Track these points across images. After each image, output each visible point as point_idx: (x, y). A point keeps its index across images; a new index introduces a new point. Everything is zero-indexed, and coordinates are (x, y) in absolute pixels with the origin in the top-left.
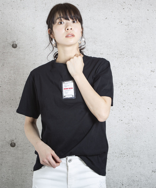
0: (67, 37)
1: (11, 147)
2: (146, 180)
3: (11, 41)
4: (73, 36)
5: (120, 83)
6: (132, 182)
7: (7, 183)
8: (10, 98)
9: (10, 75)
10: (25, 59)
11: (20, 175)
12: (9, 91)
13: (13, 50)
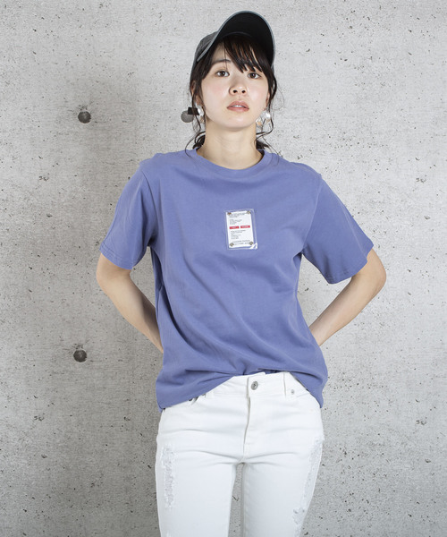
0: (231, 107)
1: (75, 362)
2: (402, 443)
3: (77, 105)
4: (245, 108)
6: (368, 449)
7: (67, 447)
8: (74, 243)
9: (74, 188)
10: (109, 149)
11: (98, 428)
12: (71, 227)
13: (81, 127)
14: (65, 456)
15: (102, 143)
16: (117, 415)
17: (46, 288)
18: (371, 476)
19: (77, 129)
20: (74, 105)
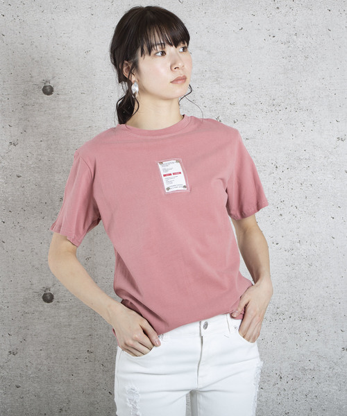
0: (174, 81)
3: (41, 80)
5: (273, 165)
8: (41, 200)
11: (64, 361)
12: (38, 185)
13: (45, 99)
15: (64, 112)
16: (81, 349)
18: (304, 396)
19: (42, 101)
20: (39, 80)
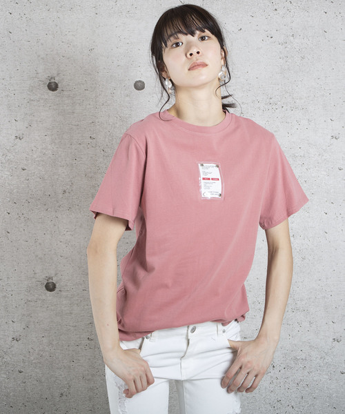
1: (46, 291)
2: (321, 358)
3: (46, 76)
6: (292, 362)
7: (40, 363)
8: (45, 192)
9: (44, 146)
10: (73, 113)
11: (66, 347)
12: (42, 178)
13: (50, 94)
14: (38, 370)
15: (68, 108)
16: (82, 337)
17: (21, 229)
18: (296, 385)
19: (46, 97)
20: (44, 76)
